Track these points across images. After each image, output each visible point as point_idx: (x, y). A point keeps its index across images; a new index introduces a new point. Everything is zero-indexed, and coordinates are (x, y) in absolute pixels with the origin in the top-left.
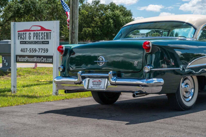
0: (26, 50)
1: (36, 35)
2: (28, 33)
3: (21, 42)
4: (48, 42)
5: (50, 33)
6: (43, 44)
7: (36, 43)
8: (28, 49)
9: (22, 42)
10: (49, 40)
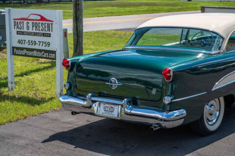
0: (24, 42)
1: (35, 25)
2: (25, 22)
3: (17, 32)
4: (50, 34)
5: (52, 24)
6: (44, 36)
7: (35, 34)
8: (27, 41)
9: (19, 32)
10: (50, 32)
